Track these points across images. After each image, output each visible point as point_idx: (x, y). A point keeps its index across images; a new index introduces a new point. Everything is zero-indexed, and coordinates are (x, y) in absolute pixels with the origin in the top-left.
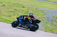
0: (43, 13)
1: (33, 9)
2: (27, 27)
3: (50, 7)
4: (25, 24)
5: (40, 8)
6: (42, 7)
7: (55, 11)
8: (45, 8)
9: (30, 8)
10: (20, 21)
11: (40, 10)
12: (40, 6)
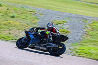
0: (34, 16)
1: (17, 9)
2: (45, 49)
3: (46, 5)
4: (41, 42)
5: (28, 7)
6: (32, 4)
7: (54, 13)
8: (36, 7)
9: (12, 7)
10: (32, 37)
11: (29, 10)
12: (29, 4)
